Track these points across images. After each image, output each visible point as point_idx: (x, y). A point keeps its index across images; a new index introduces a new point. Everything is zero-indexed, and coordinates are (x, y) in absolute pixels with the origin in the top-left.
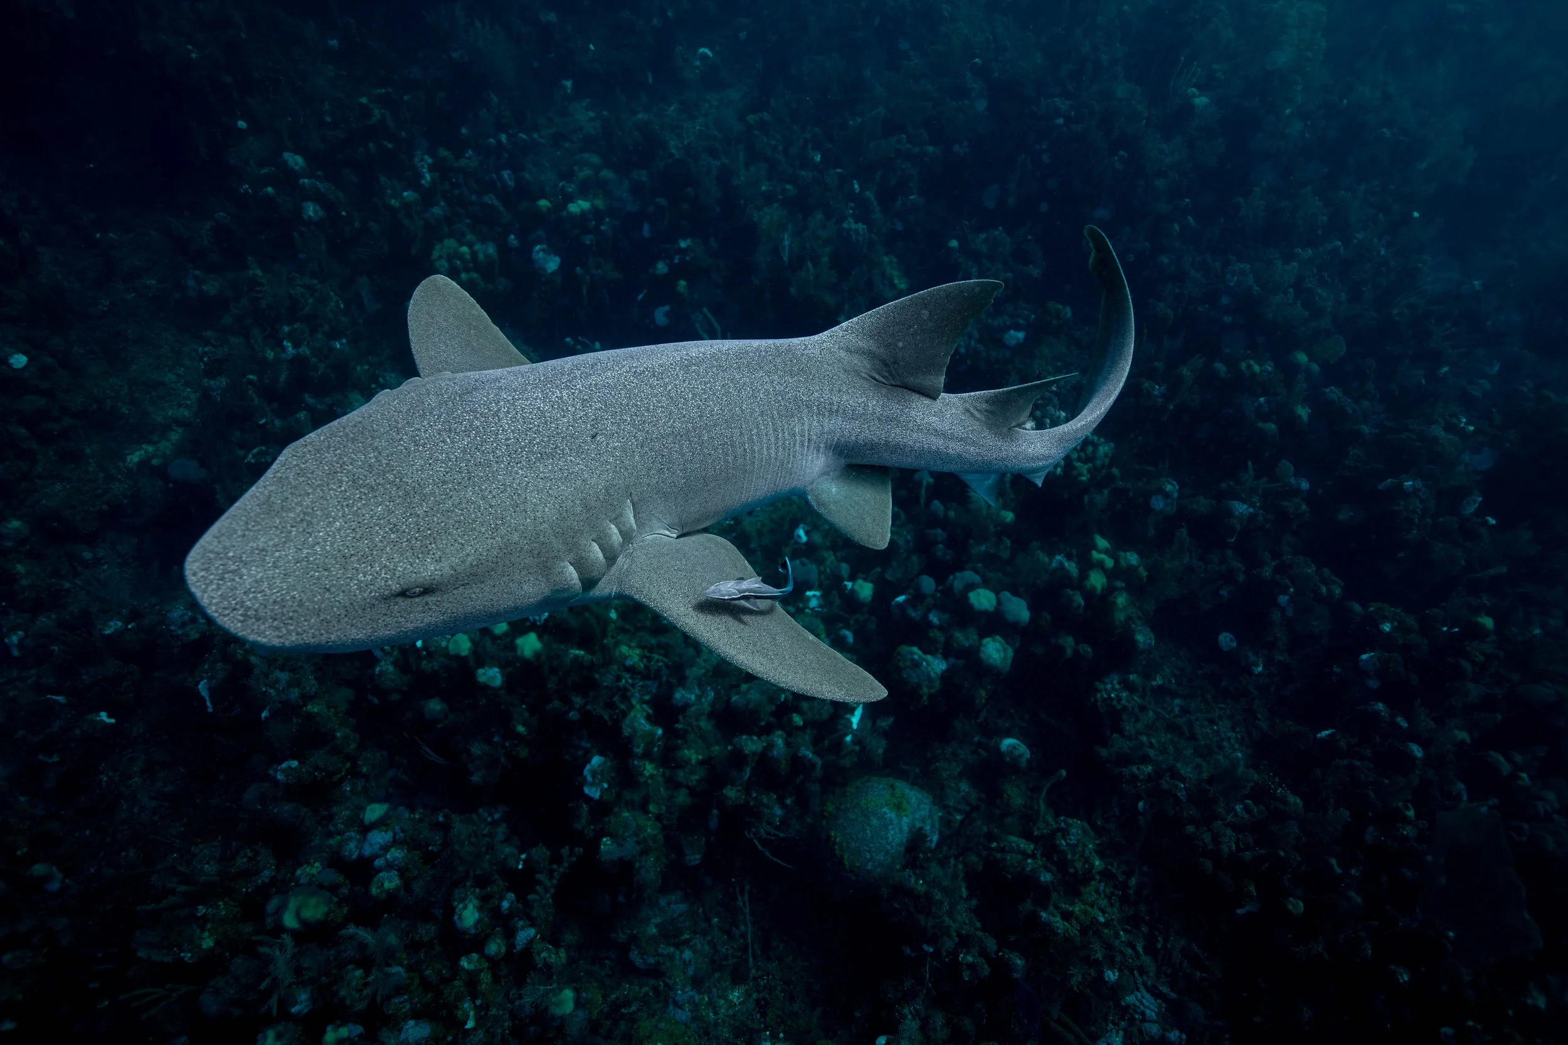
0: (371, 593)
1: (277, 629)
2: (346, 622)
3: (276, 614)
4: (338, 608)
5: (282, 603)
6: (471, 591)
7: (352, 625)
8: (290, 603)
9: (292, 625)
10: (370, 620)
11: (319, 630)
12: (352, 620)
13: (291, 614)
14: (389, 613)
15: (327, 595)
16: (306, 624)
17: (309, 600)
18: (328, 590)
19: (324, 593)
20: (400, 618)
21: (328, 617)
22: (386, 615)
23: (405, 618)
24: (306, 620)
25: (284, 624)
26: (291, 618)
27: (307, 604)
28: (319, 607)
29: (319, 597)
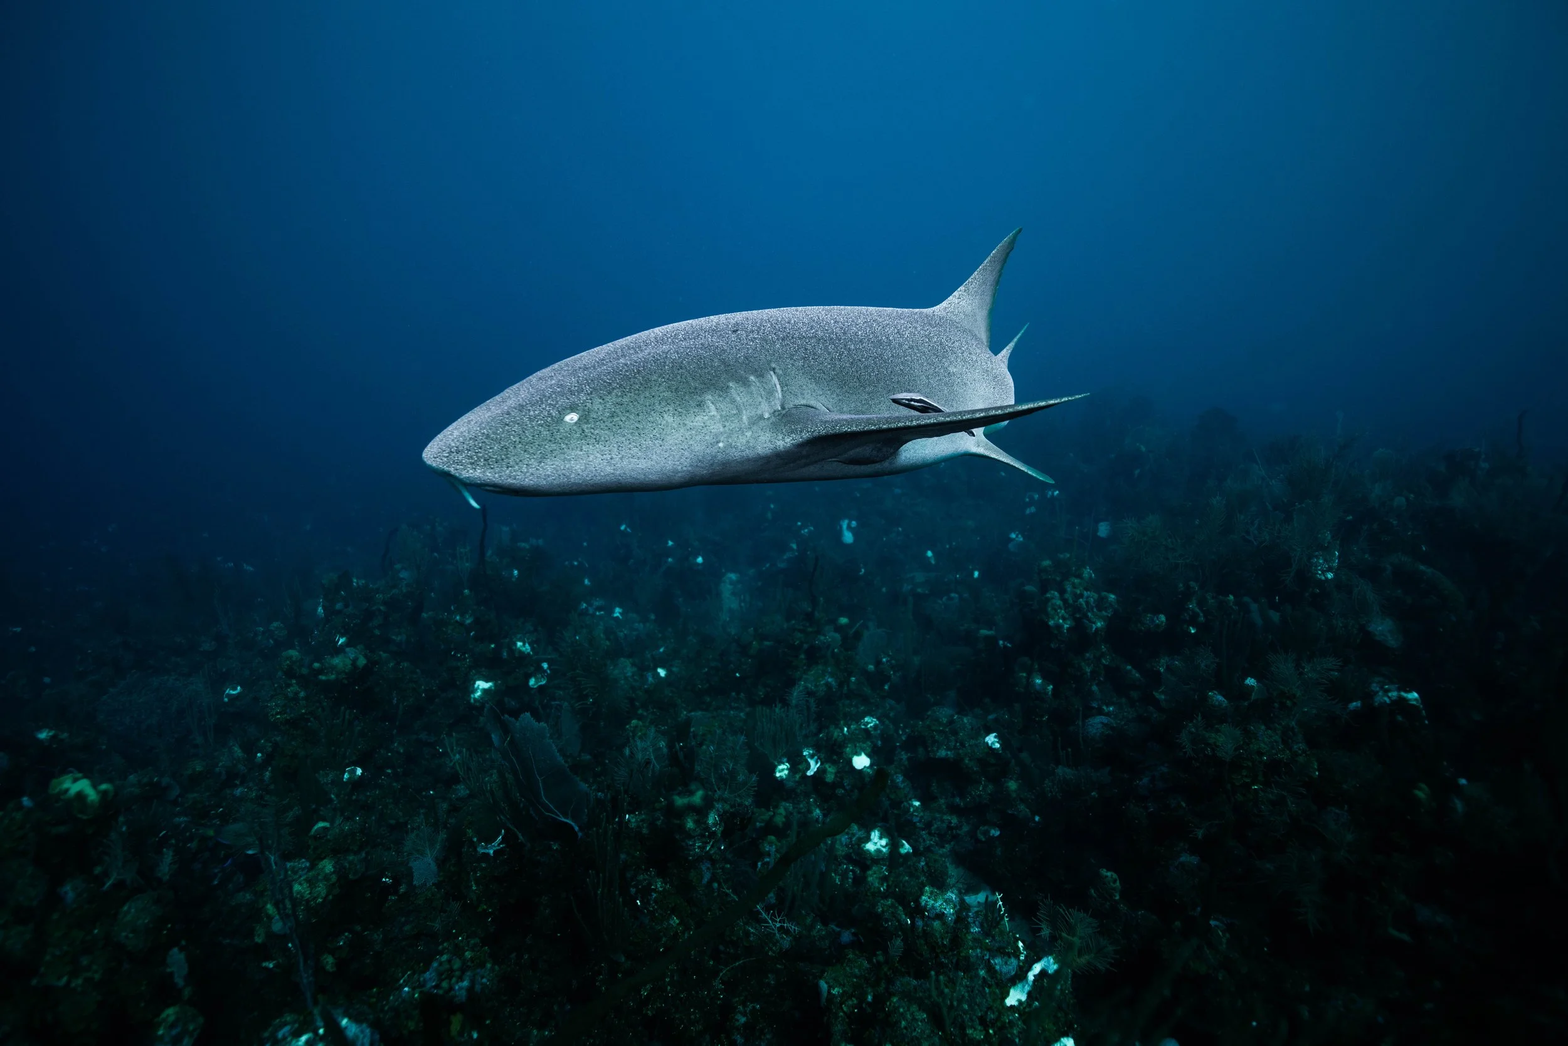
0: (537, 421)
1: (471, 457)
2: (520, 448)
3: (470, 447)
4: (514, 436)
5: (475, 439)
6: (618, 419)
7: (525, 451)
8: (481, 437)
9: (481, 453)
10: (539, 445)
11: (501, 455)
12: (525, 446)
13: (480, 445)
14: (553, 439)
15: (507, 427)
16: (491, 451)
17: (493, 433)
18: (508, 425)
19: (505, 427)
20: (562, 444)
21: (507, 444)
22: (550, 441)
23: (567, 444)
24: (491, 448)
25: (475, 452)
26: (480, 448)
27: (492, 436)
28: (501, 437)
29: (501, 430)
